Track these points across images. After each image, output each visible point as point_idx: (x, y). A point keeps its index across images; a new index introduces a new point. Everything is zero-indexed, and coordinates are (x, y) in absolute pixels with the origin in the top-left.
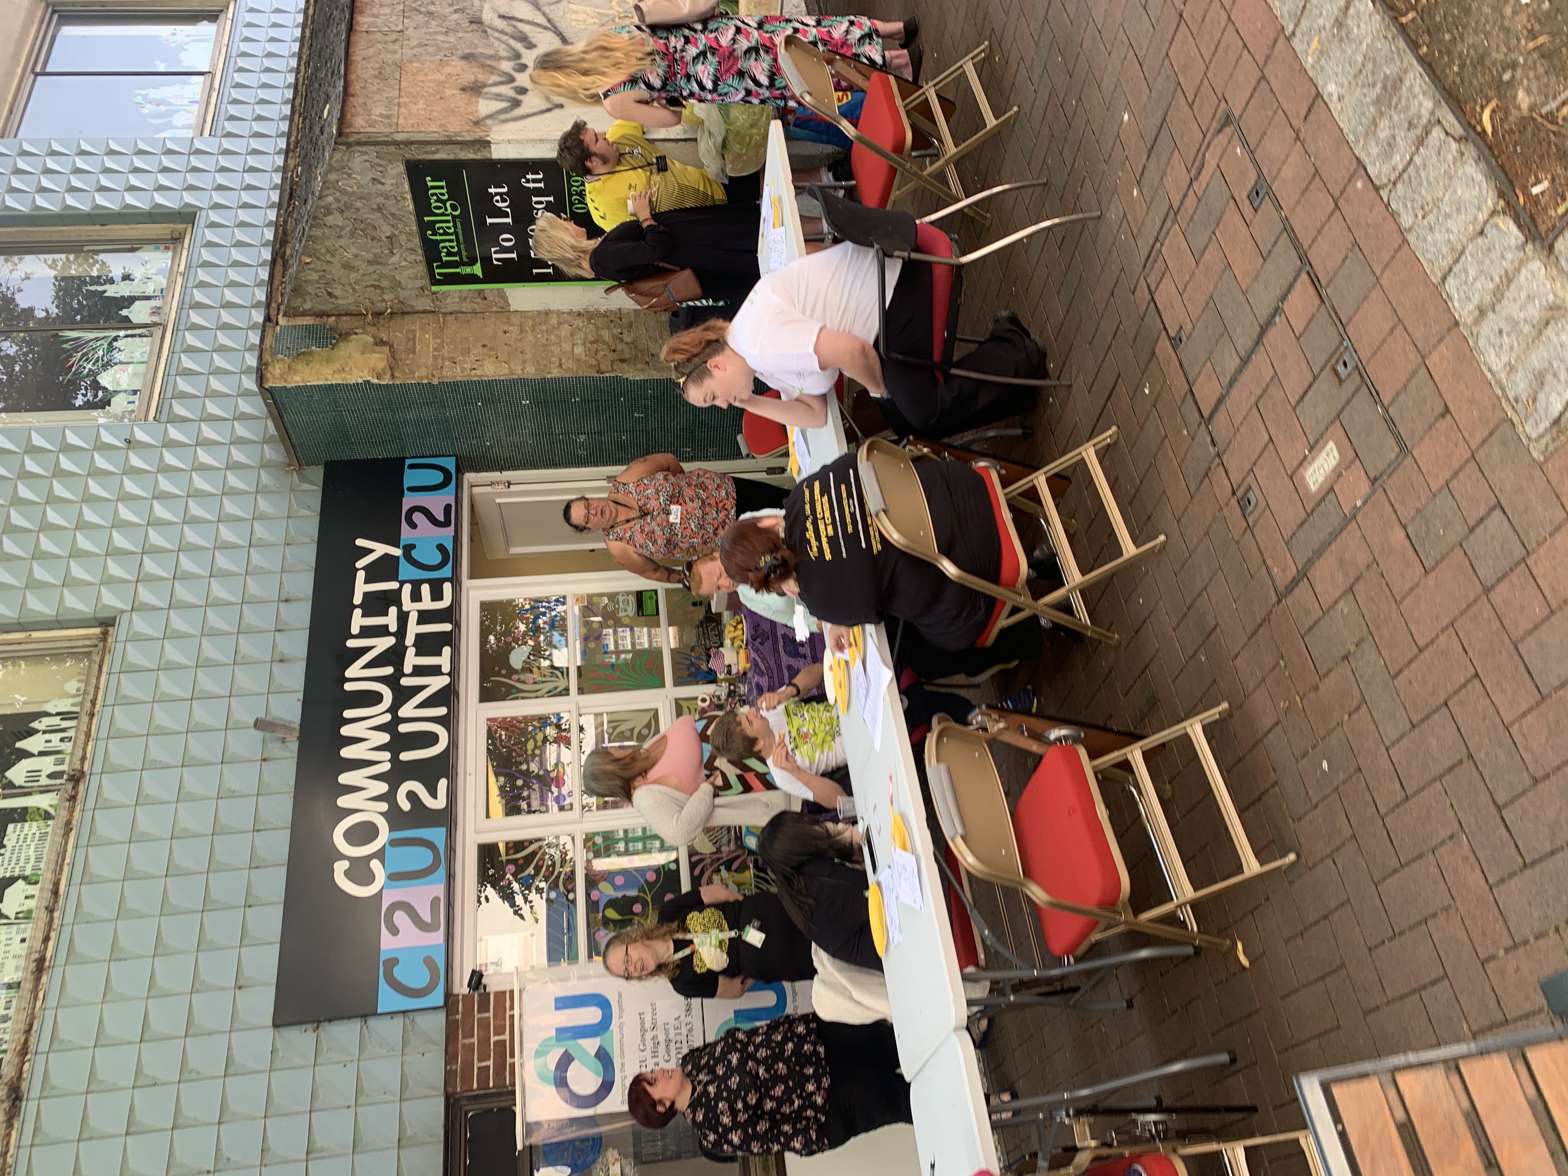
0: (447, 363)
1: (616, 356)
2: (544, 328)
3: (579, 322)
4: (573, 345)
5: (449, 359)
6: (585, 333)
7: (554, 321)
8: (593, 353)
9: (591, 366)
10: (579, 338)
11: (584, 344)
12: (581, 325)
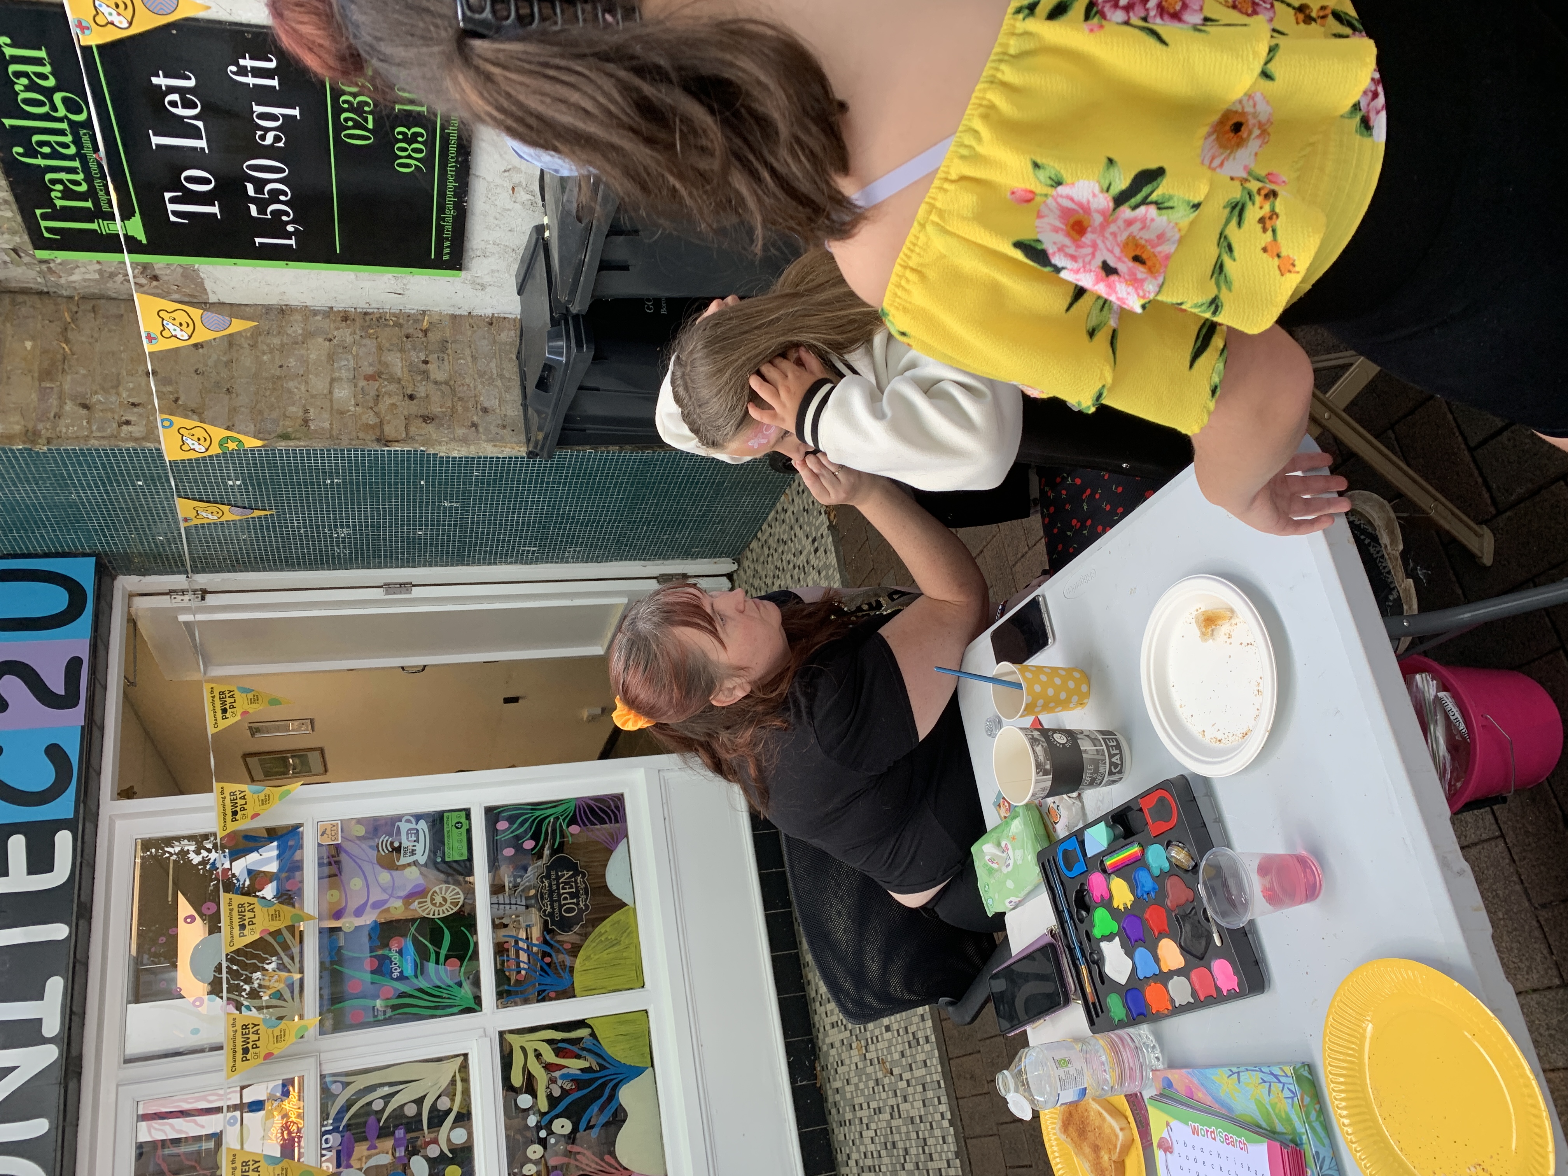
0: (69, 407)
1: (413, 408)
2: (276, 341)
3: (345, 334)
4: (333, 380)
5: (74, 398)
6: (356, 357)
7: (296, 329)
8: (370, 398)
9: (367, 427)
10: (345, 366)
11: (354, 381)
12: (349, 339)
